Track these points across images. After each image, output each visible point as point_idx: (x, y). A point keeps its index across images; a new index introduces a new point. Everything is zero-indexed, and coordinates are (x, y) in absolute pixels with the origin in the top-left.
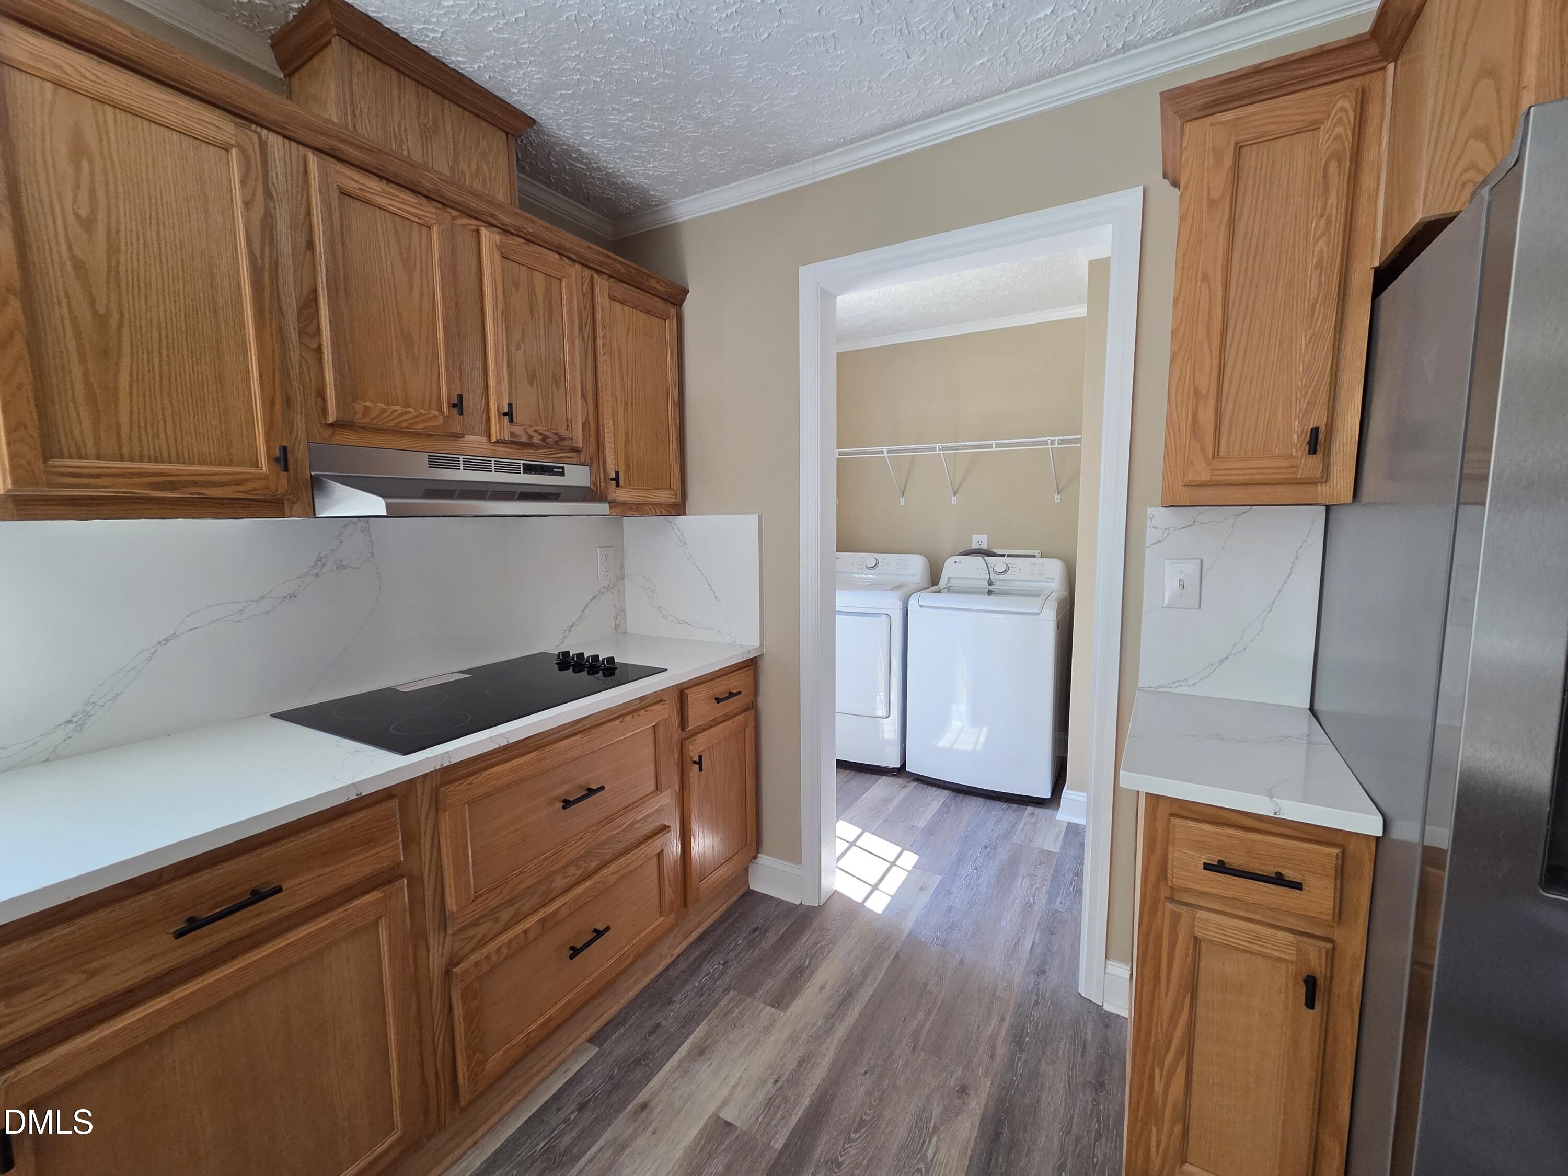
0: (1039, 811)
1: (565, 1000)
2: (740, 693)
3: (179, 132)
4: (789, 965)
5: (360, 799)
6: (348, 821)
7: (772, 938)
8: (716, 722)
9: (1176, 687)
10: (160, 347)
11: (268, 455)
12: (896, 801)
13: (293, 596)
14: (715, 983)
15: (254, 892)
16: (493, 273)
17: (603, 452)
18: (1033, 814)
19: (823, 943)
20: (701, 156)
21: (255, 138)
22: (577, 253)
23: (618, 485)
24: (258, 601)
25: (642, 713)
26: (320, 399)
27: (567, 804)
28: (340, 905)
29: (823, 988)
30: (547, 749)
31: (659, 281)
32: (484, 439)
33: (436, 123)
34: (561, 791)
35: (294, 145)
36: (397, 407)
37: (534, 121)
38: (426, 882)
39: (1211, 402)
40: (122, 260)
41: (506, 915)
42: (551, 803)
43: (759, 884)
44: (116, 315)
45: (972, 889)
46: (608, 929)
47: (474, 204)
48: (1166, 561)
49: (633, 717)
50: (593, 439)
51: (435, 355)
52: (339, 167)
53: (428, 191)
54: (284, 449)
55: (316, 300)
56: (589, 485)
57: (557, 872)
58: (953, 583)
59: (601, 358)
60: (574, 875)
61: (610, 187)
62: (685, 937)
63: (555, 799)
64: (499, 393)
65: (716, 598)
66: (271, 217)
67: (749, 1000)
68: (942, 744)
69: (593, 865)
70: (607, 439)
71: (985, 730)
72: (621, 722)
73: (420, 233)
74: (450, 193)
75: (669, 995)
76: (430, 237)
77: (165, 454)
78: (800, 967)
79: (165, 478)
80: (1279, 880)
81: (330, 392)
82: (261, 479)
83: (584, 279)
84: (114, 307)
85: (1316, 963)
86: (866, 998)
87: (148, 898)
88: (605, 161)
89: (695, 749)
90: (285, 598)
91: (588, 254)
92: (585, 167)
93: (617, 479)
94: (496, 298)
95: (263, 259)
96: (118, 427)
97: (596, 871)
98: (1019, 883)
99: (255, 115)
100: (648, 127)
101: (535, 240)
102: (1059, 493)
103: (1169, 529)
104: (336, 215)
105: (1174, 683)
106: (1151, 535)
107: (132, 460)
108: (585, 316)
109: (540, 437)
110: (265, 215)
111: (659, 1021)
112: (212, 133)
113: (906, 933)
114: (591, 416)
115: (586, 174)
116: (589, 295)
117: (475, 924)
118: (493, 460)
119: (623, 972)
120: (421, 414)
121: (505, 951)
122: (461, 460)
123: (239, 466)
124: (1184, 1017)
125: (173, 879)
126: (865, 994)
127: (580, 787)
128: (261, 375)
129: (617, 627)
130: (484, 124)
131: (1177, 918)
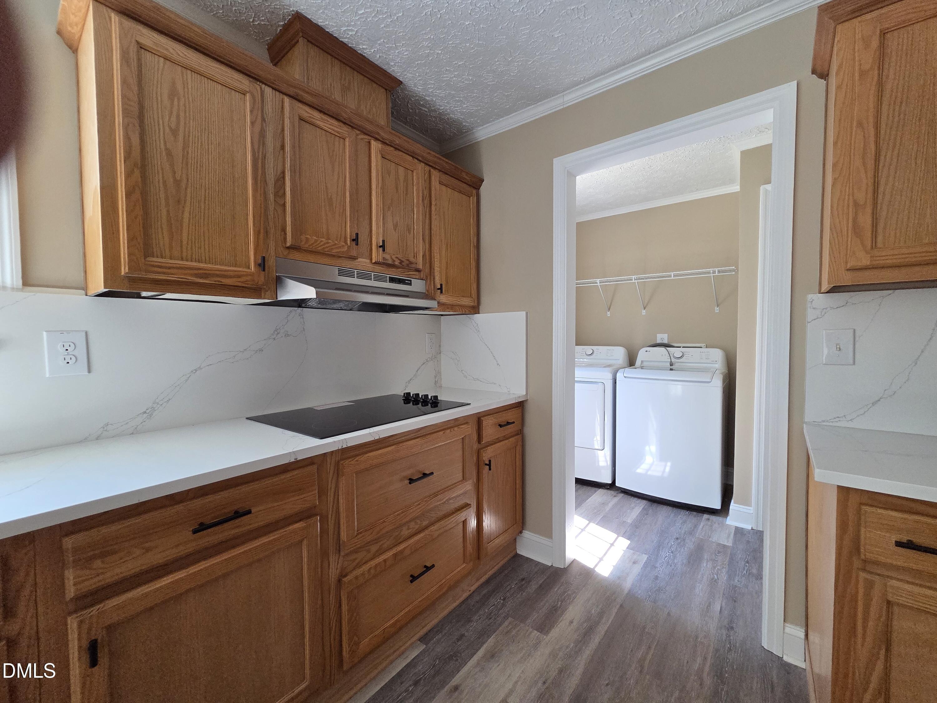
0: (713, 518)
1: (407, 610)
2: (514, 422)
3: (222, 85)
4: (547, 604)
5: (297, 462)
6: (288, 475)
7: (534, 586)
8: (499, 441)
9: (837, 422)
10: (205, 200)
11: (255, 262)
12: (610, 505)
13: (261, 350)
14: (498, 612)
15: (236, 512)
16: (377, 166)
17: (434, 273)
18: (708, 519)
19: (569, 592)
20: (496, 97)
21: (258, 88)
22: (422, 157)
23: (441, 292)
24: (243, 352)
25: (456, 429)
26: (283, 233)
27: (411, 481)
28: (283, 527)
29: (571, 622)
30: (401, 445)
31: (467, 173)
32: (368, 261)
33: (349, 83)
34: (408, 473)
35: (277, 93)
36: (323, 239)
37: (401, 82)
38: (330, 520)
39: (869, 210)
40: (190, 152)
41: (374, 548)
42: (402, 480)
43: (523, 551)
44: (185, 181)
45: (671, 566)
46: (433, 566)
47: (369, 127)
49: (451, 431)
50: (428, 265)
51: (344, 210)
52: (300, 105)
53: (345, 119)
54: (264, 258)
55: (284, 177)
56: (425, 292)
57: (405, 524)
58: (645, 364)
59: (434, 217)
60: (413, 528)
61: (440, 122)
62: (478, 580)
63: (405, 477)
64: (378, 234)
65: (498, 364)
66: (264, 131)
67: (522, 625)
68: (639, 471)
69: (425, 523)
70: (436, 265)
71: (669, 464)
72: (444, 433)
73: (339, 142)
74: (356, 120)
75: (469, 617)
76: (344, 145)
77: (204, 258)
78: (554, 607)
79: (202, 272)
81: (289, 229)
82: (250, 275)
83: (425, 172)
84: (184, 176)
86: (603, 633)
87: (180, 507)
88: (439, 105)
89: (486, 455)
90: (257, 351)
91: (429, 157)
92: (427, 110)
93: (441, 289)
94: (378, 180)
95: (258, 152)
96: (181, 242)
97: (426, 527)
98: (705, 565)
99: (258, 76)
100: (466, 80)
101: (399, 148)
102: (718, 306)
103: (826, 309)
104: (297, 130)
105: (835, 418)
106: (811, 314)
107: (187, 260)
108: (425, 193)
109: (399, 261)
110: (261, 130)
111: (464, 633)
112: (237, 85)
113: (626, 591)
114: (427, 252)
115: (427, 114)
116: (428, 181)
117: (356, 551)
118: (373, 273)
119: (440, 597)
120: (336, 244)
121: (373, 571)
122: (356, 272)
123: (240, 267)
124: (880, 665)
125: (194, 498)
126: (602, 629)
127: (419, 472)
128: (254, 217)
129: (436, 382)
130: (375, 85)
131: (870, 585)
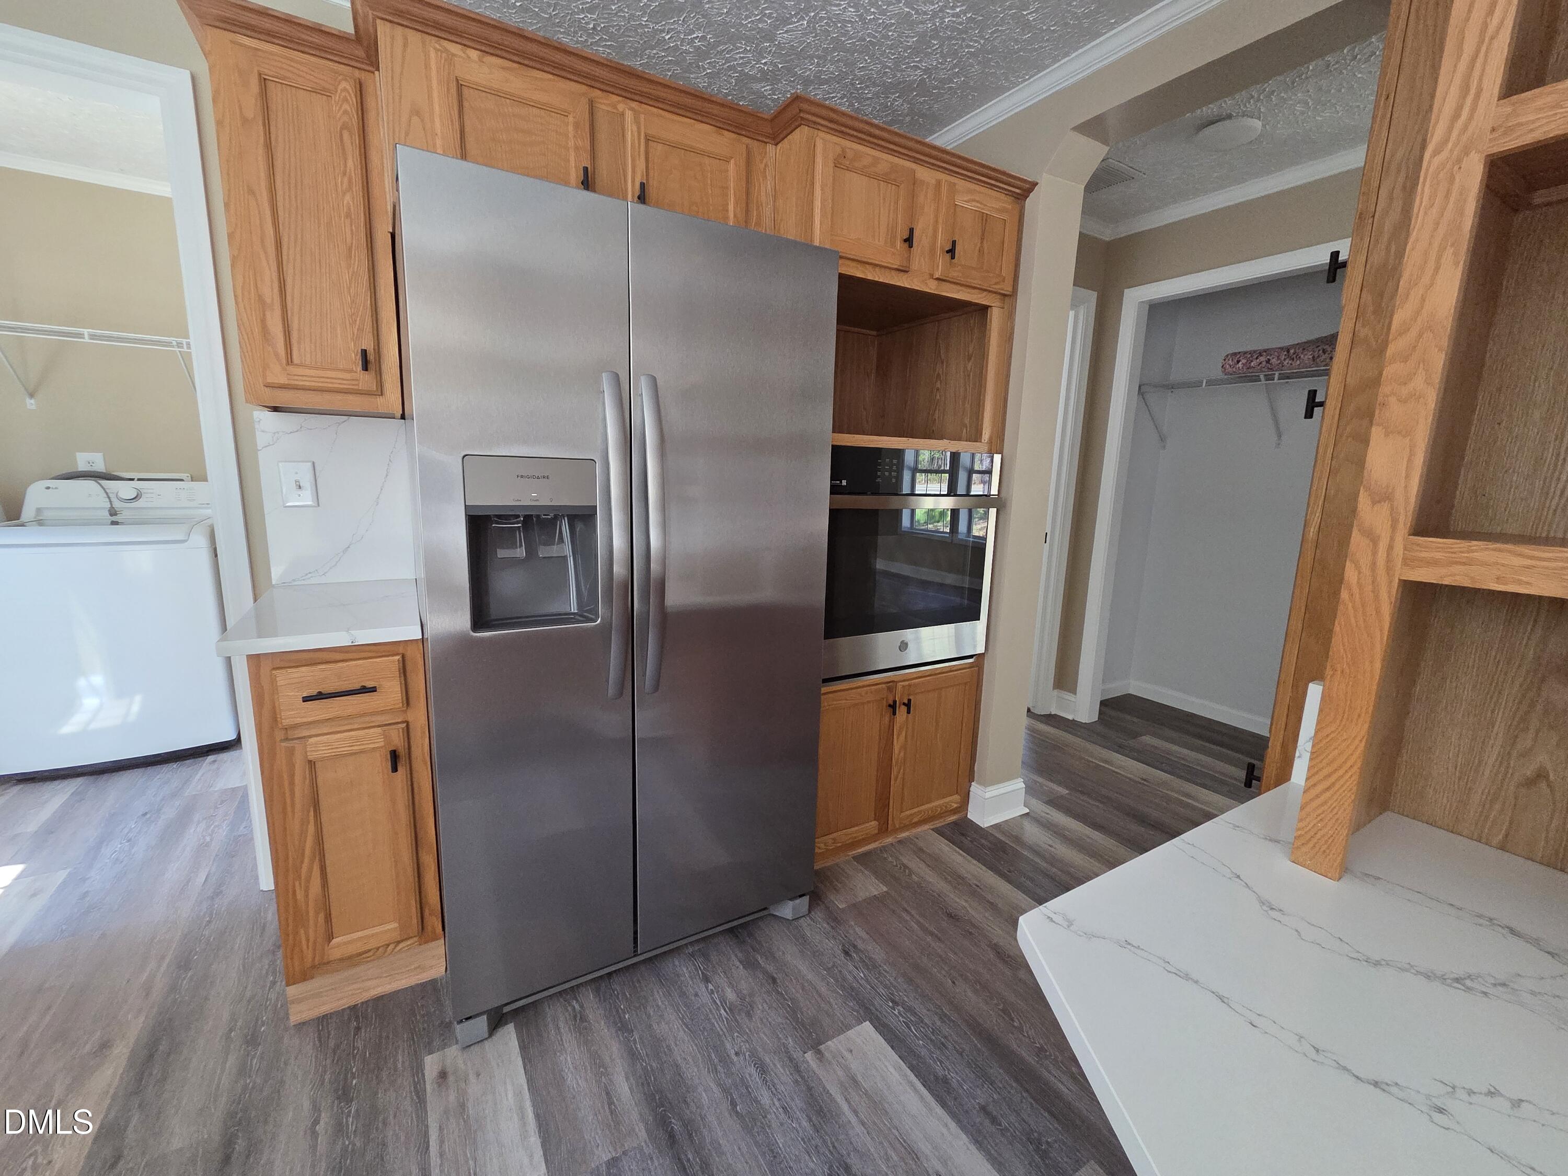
9: (309, 578)
39: (278, 313)
45: (121, 863)
48: (280, 464)
58: (46, 514)
71: (138, 699)
80: (364, 690)
85: (397, 741)
98: (192, 830)
103: (278, 432)
105: (306, 575)
106: (261, 439)
124: (311, 828)
131: (291, 752)
